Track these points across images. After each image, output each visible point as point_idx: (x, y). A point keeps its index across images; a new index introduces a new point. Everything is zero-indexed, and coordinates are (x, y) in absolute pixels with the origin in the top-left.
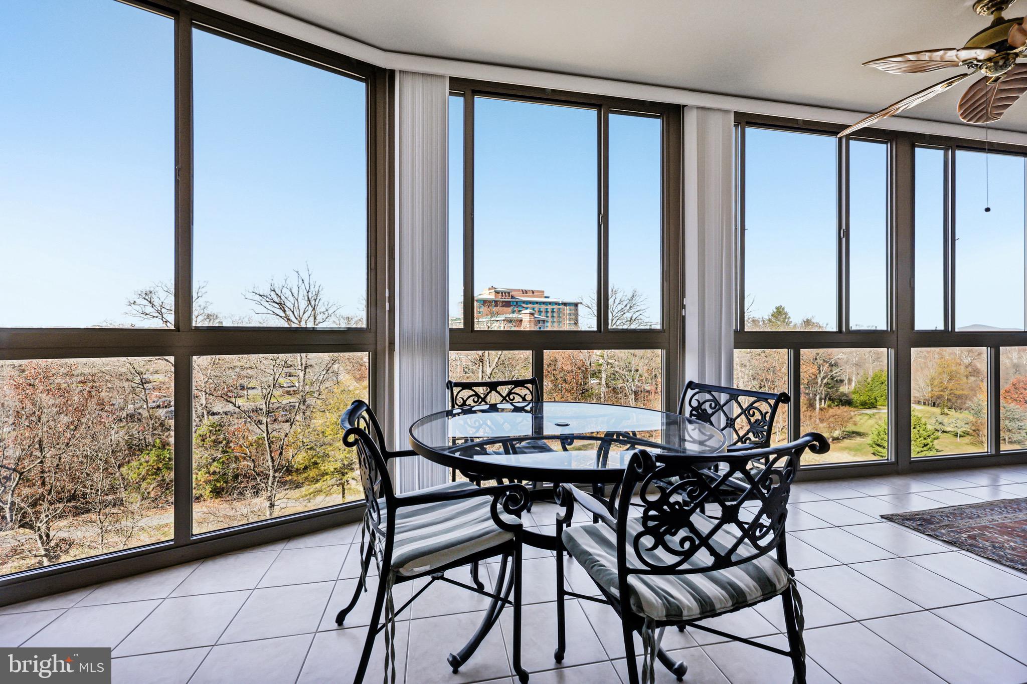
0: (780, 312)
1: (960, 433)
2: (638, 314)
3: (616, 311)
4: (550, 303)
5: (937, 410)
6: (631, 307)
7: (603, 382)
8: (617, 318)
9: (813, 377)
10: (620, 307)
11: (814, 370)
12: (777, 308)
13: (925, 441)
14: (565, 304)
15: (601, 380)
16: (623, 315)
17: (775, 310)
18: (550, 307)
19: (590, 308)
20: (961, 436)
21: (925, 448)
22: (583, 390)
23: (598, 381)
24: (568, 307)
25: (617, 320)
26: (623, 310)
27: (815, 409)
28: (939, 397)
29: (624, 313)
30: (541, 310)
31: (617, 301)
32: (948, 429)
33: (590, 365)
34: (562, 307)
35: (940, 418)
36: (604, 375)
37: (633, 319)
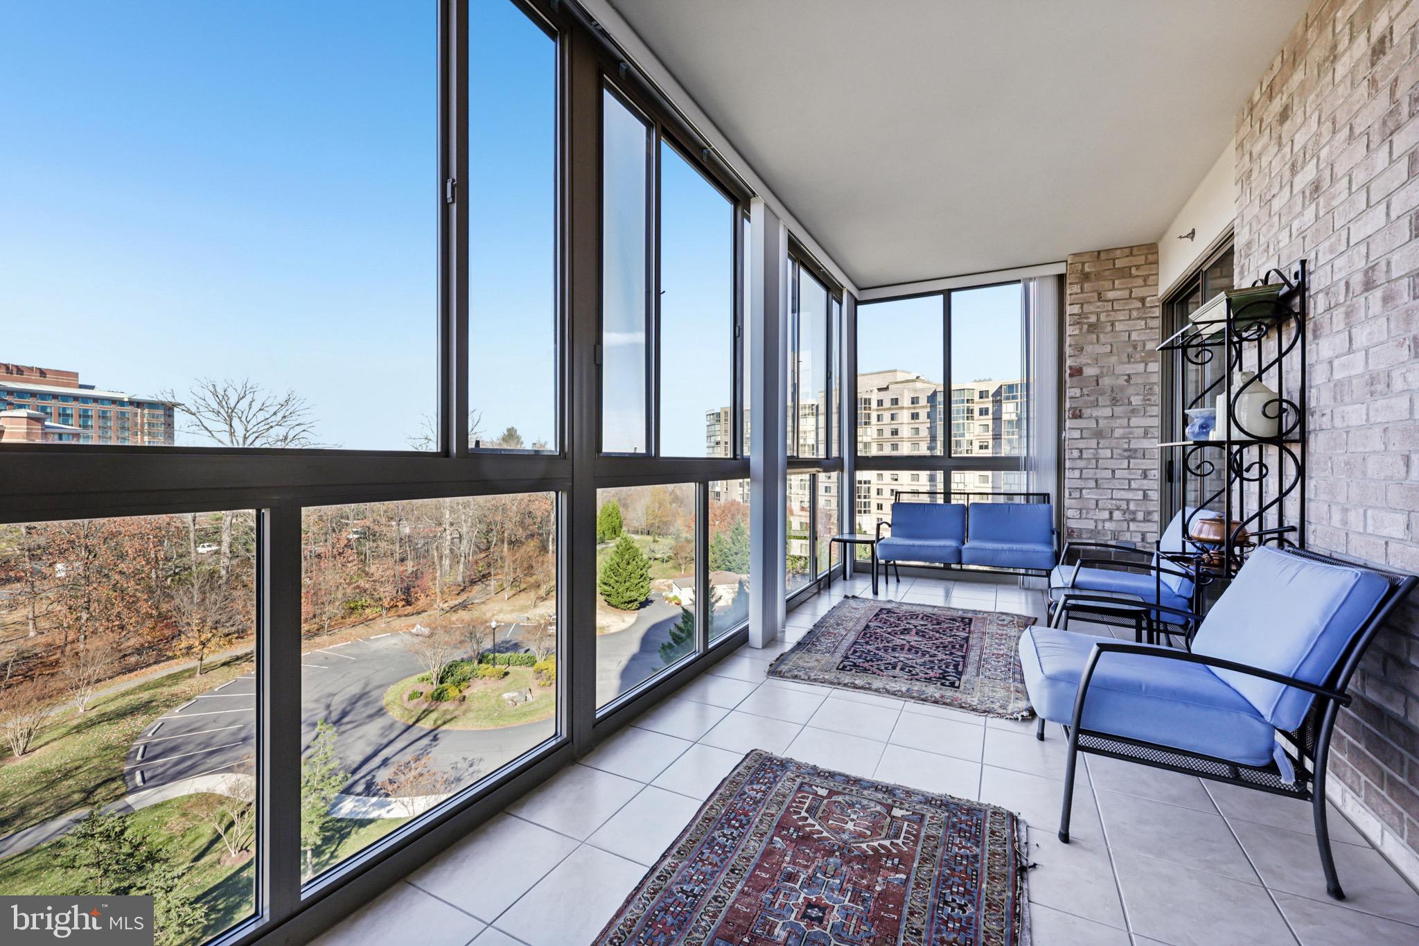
0: (511, 434)
1: (666, 558)
2: (298, 429)
3: (253, 422)
4: (96, 400)
5: (650, 538)
6: (284, 417)
7: (225, 548)
8: (256, 435)
9: (546, 514)
10: (261, 416)
11: (547, 506)
12: (509, 430)
13: (641, 572)
14: (139, 404)
15: (220, 543)
16: (268, 429)
17: (506, 433)
18: (93, 408)
19: (194, 414)
20: (667, 561)
21: (641, 580)
22: (176, 567)
23: (215, 548)
24: (146, 411)
25: (257, 437)
26: (269, 421)
27: (548, 552)
28: (652, 525)
29: (272, 427)
30: (90, 413)
31: (256, 407)
32: (658, 556)
33: (194, 521)
34: (128, 409)
35: (653, 546)
36: (226, 538)
37: (290, 437)
